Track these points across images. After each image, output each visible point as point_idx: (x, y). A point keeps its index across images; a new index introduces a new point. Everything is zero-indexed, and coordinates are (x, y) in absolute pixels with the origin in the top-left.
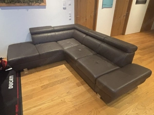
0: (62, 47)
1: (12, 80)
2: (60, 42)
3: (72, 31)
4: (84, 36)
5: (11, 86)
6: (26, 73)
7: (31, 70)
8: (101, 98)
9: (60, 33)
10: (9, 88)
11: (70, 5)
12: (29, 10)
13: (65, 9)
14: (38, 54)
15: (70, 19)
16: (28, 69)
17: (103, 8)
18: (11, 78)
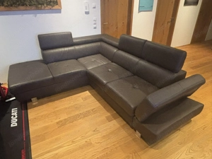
0: (84, 66)
1: (16, 114)
2: (81, 60)
3: (99, 44)
4: (115, 50)
5: (14, 123)
6: (34, 104)
7: (41, 100)
8: (141, 137)
9: (82, 47)
10: (12, 126)
11: (94, 8)
12: (38, 15)
13: (87, 13)
14: (51, 77)
15: (95, 28)
16: (38, 98)
17: (139, 11)
18: (14, 112)
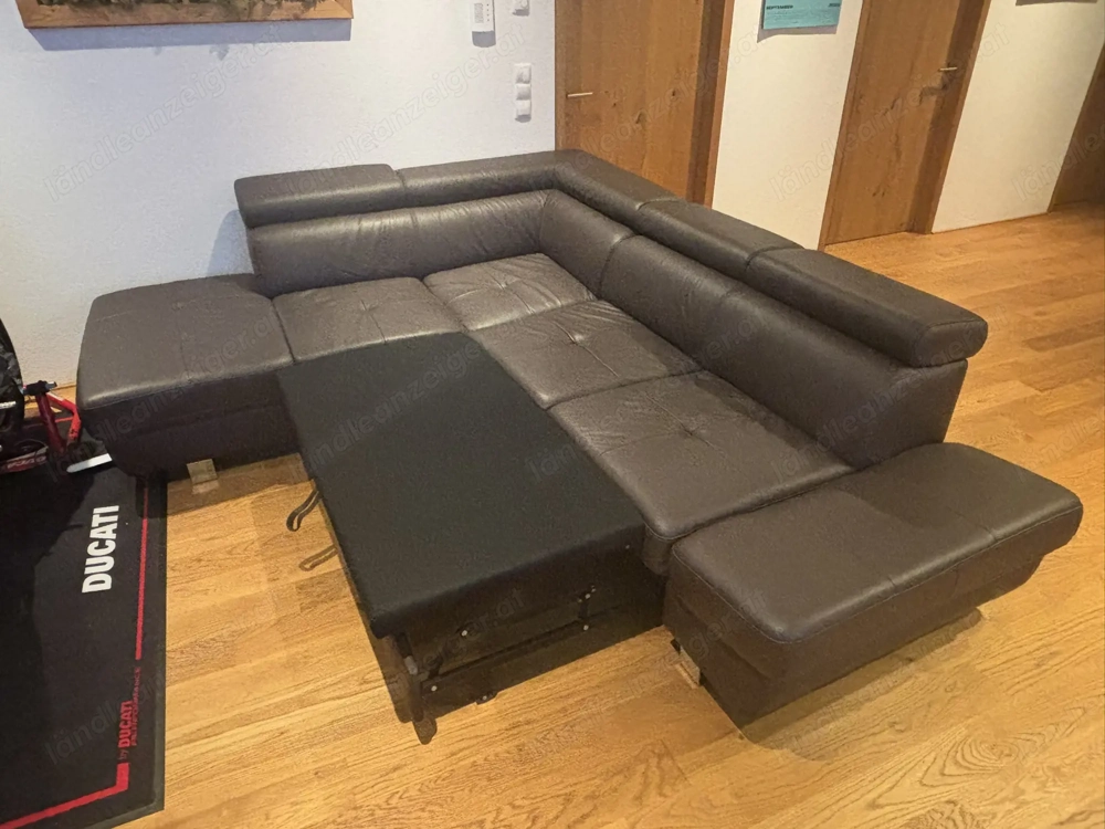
2: (444, 281)
4: (617, 237)
5: (98, 575)
6: (201, 489)
8: (703, 681)
9: (450, 213)
10: (87, 588)
11: (522, 12)
12: (234, 48)
13: (483, 39)
14: (285, 360)
15: (524, 118)
17: (764, 33)
18: (104, 524)
